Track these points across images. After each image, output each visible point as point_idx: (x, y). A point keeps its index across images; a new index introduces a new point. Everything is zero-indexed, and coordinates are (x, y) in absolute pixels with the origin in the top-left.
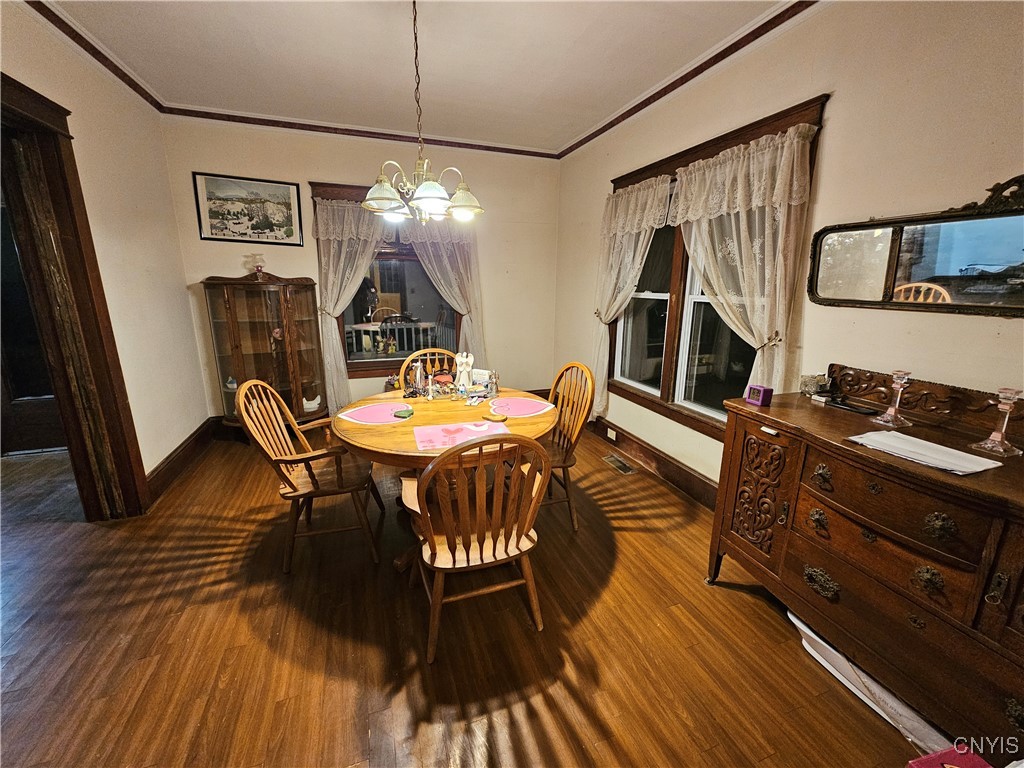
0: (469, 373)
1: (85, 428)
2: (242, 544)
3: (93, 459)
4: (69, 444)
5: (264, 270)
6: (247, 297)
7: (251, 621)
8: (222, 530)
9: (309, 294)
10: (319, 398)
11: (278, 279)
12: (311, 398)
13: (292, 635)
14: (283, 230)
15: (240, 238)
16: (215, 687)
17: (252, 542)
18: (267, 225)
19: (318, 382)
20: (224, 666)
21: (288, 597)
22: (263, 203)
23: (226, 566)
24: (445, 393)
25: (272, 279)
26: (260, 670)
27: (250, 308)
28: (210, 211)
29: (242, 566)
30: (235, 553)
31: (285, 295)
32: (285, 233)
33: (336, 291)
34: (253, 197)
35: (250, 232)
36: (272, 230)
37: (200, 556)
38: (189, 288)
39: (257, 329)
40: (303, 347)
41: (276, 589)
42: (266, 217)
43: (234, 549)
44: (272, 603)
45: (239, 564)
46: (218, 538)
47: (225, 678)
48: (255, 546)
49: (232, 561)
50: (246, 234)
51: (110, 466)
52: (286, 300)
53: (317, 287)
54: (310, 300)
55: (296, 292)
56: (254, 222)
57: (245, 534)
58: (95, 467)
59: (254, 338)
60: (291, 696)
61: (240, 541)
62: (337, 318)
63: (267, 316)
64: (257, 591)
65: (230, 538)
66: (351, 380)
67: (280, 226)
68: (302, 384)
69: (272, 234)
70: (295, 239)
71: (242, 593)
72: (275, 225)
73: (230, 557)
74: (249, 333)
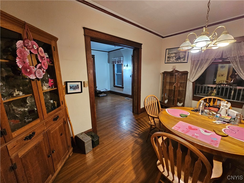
0: (227, 110)
1: (135, 97)
2: (145, 129)
3: (134, 103)
4: (133, 99)
5: (175, 69)
6: (170, 76)
7: (134, 145)
8: (145, 124)
9: (186, 75)
10: (182, 104)
11: (179, 71)
12: (180, 103)
13: (136, 154)
14: (183, 59)
15: (172, 62)
16: (121, 151)
17: (147, 130)
18: (179, 58)
19: (183, 99)
20: (124, 149)
21: (142, 145)
22: (179, 53)
23: (140, 131)
24: (209, 114)
25: (177, 71)
26: (127, 155)
27: (170, 78)
28: (168, 57)
29: (142, 133)
30: (143, 130)
31: (178, 75)
32: (183, 60)
33: (194, 75)
34: (177, 52)
35: (175, 60)
36: (180, 59)
37: (138, 127)
38: (161, 74)
39: (171, 84)
40: (181, 89)
41: (142, 142)
42: (179, 56)
43: (143, 129)
44: (139, 144)
45: (141, 132)
46: (143, 125)
47: (123, 151)
48: (146, 131)
49: (141, 131)
50: (174, 61)
51: (136, 105)
52: (178, 77)
53: (189, 74)
54: (186, 77)
55: (182, 75)
56: (176, 58)
57: (147, 127)
58: (134, 104)
59: (170, 85)
60: (126, 165)
61: (145, 128)
62: (192, 82)
63: (174, 80)
64: (140, 140)
65: (144, 126)
66: (193, 101)
67: (182, 58)
68: (178, 99)
69: (180, 60)
70: (186, 61)
71: (137, 138)
72: (181, 58)
73: (142, 130)
74: (169, 84)
